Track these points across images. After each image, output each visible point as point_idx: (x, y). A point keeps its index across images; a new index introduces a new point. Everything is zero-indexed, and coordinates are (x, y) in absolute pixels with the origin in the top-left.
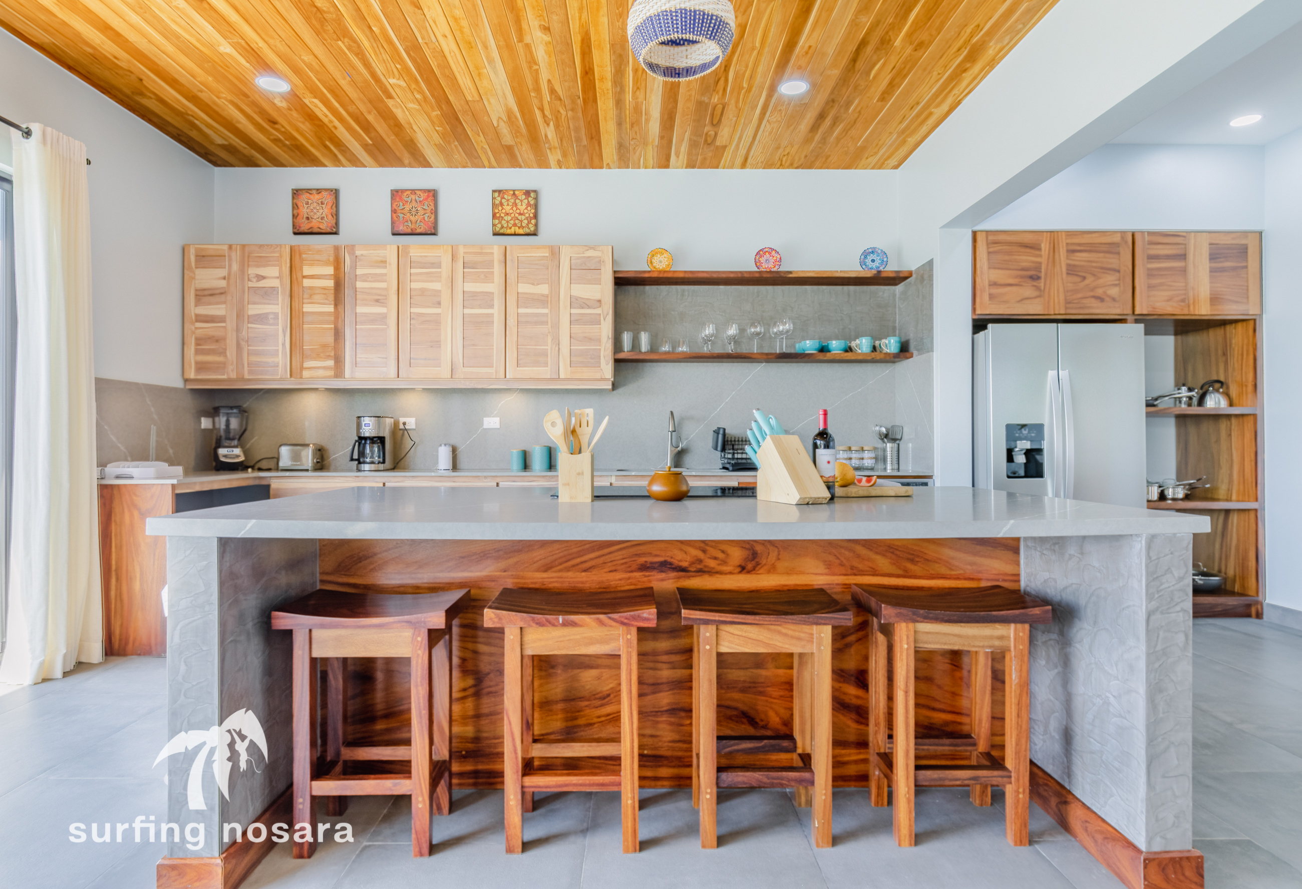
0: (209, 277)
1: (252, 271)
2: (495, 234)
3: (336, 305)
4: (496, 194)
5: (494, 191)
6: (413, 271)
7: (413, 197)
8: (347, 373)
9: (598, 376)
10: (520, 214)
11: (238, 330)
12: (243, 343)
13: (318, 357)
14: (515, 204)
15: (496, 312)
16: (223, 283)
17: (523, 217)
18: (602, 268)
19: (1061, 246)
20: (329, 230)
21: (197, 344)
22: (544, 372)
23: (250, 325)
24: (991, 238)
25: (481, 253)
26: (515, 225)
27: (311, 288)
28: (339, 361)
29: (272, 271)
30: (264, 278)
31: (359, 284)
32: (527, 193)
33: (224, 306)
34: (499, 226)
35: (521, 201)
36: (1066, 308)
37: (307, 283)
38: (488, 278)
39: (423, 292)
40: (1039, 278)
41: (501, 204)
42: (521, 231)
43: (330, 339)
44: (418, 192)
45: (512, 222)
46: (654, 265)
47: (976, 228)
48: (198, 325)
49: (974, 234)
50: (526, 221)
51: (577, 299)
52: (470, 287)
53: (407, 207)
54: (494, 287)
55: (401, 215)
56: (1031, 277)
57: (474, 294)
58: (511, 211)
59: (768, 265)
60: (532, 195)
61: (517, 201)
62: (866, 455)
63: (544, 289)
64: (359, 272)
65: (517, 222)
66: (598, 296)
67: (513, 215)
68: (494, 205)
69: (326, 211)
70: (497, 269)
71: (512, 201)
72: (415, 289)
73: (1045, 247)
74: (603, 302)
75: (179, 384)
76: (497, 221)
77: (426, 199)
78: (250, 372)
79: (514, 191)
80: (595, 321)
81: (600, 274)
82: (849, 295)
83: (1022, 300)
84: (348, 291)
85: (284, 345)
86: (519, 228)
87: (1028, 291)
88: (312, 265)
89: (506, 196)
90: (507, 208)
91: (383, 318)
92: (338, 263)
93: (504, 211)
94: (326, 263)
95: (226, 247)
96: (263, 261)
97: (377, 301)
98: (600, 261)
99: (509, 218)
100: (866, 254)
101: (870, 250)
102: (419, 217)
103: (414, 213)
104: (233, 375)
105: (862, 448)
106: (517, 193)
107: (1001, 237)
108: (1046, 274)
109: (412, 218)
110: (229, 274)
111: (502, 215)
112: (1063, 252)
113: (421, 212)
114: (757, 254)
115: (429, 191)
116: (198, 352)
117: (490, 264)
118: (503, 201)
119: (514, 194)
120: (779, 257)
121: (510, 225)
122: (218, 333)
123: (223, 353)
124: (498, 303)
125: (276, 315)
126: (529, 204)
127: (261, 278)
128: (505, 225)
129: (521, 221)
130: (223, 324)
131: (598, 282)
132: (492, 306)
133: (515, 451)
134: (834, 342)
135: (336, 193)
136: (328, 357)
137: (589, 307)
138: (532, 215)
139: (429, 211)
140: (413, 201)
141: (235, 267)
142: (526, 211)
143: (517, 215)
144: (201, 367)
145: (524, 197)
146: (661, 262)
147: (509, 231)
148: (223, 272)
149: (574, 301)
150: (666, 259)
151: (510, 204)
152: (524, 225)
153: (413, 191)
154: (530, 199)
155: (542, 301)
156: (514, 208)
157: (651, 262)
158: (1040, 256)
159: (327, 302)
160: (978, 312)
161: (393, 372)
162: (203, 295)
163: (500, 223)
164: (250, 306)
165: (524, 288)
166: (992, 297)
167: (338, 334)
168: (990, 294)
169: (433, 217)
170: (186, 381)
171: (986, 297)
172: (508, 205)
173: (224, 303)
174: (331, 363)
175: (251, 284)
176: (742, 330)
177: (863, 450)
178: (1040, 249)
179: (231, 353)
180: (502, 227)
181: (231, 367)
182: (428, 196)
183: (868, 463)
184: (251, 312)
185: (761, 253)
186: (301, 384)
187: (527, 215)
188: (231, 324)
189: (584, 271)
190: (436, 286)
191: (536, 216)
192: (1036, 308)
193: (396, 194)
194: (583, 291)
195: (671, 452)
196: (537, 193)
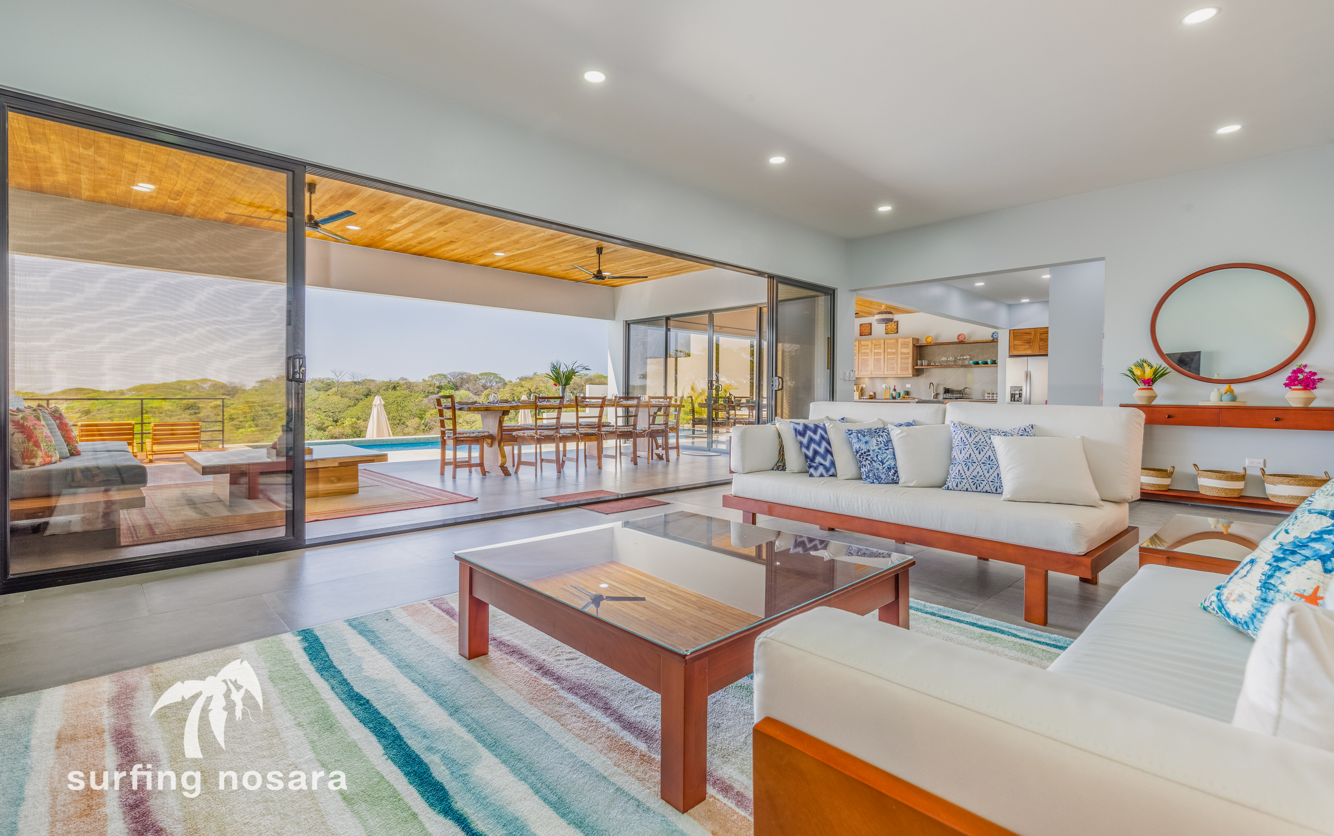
2: (886, 334)
6: (862, 347)
9: (907, 373)
15: (882, 357)
17: (893, 327)
19: (1038, 333)
22: (894, 373)
24: (1015, 332)
26: (891, 331)
35: (893, 324)
36: (1039, 351)
38: (880, 348)
39: (864, 352)
40: (1030, 342)
41: (888, 326)
44: (866, 324)
46: (927, 342)
47: (1010, 328)
50: (894, 330)
52: (876, 351)
53: (864, 328)
54: (881, 351)
55: (862, 331)
56: (1028, 342)
57: (877, 353)
59: (961, 339)
63: (894, 350)
66: (908, 351)
70: (882, 346)
71: (891, 324)
73: (1033, 333)
74: (909, 353)
77: (868, 326)
80: (907, 358)
81: (908, 345)
83: (1024, 350)
87: (1027, 346)
98: (909, 342)
100: (993, 333)
102: (867, 331)
103: (865, 330)
107: (1018, 331)
108: (1032, 341)
111: (888, 329)
113: (867, 329)
114: (958, 336)
115: (869, 324)
117: (880, 345)
120: (965, 336)
124: (882, 355)
126: (895, 324)
131: (908, 348)
137: (906, 355)
138: (895, 327)
139: (869, 329)
146: (930, 340)
149: (902, 353)
151: (890, 326)
155: (893, 353)
158: (1031, 336)
160: (1010, 353)
165: (889, 350)
168: (1014, 348)
169: (870, 331)
176: (956, 358)
178: (1031, 334)
180: (888, 332)
185: (960, 335)
189: (905, 345)
190: (868, 351)
191: (897, 328)
192: (1029, 352)
193: (861, 325)
194: (904, 350)
195: (933, 395)
196: (897, 322)
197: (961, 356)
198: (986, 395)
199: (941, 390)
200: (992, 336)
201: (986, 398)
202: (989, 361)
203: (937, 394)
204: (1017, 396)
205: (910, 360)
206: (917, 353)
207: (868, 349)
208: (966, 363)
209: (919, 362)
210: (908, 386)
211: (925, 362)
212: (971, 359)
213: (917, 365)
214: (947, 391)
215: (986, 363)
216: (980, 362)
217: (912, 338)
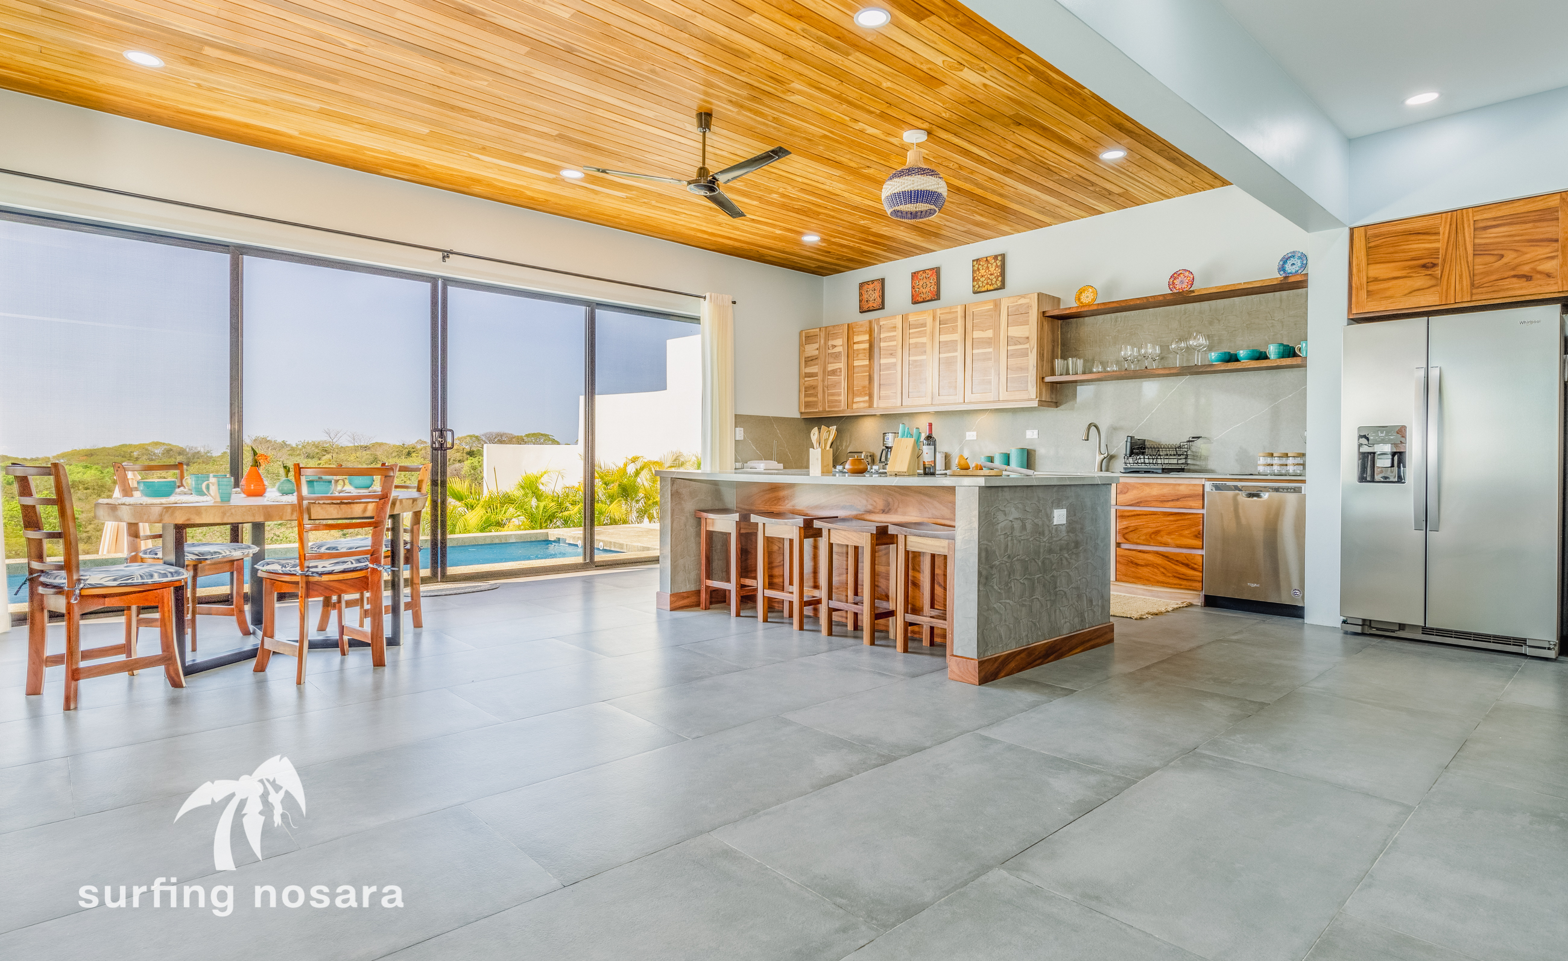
0: (811, 350)
1: (830, 343)
2: (975, 293)
3: (870, 360)
4: (975, 263)
5: (973, 261)
6: (911, 331)
7: (924, 275)
8: (875, 406)
9: (1026, 397)
10: (991, 274)
11: (823, 381)
12: (826, 389)
13: (859, 396)
14: (988, 268)
15: (959, 354)
16: (817, 352)
17: (993, 276)
18: (1030, 312)
19: (1466, 226)
20: (878, 307)
21: (805, 391)
22: (991, 397)
23: (829, 377)
24: (1370, 232)
25: (950, 313)
26: (987, 284)
27: (858, 350)
28: (871, 396)
29: (839, 342)
30: (835, 346)
31: (882, 344)
32: (996, 257)
33: (817, 366)
34: (977, 286)
35: (992, 264)
36: (1472, 294)
37: (856, 347)
38: (954, 330)
39: (916, 344)
40: (1434, 265)
41: (978, 269)
42: (992, 288)
43: (867, 383)
44: (927, 271)
45: (985, 282)
46: (1082, 300)
47: (1353, 226)
48: (806, 379)
49: (1352, 230)
50: (995, 280)
51: (1012, 338)
52: (944, 338)
53: (921, 283)
54: (958, 336)
55: (917, 290)
56: (1424, 266)
57: (946, 342)
58: (985, 274)
59: (1181, 285)
60: (999, 258)
61: (989, 265)
62: (1291, 461)
63: (989, 334)
64: (882, 336)
65: (989, 281)
66: (1027, 335)
67: (986, 276)
68: (974, 271)
69: (877, 295)
70: (960, 322)
71: (986, 265)
72: (912, 344)
73: (1444, 230)
74: (1030, 338)
75: (798, 416)
76: (976, 283)
77: (931, 275)
78: (829, 407)
79: (987, 258)
80: (1024, 354)
81: (1028, 316)
83: (1411, 293)
84: (876, 350)
85: (844, 388)
86: (990, 285)
87: (1420, 281)
88: (858, 335)
89: (981, 263)
90: (982, 272)
91: (895, 364)
92: (871, 332)
93: (980, 274)
94: (864, 333)
95: (818, 330)
96: (835, 336)
97: (891, 354)
98: (1029, 306)
99: (984, 279)
100: (1285, 260)
101: (1290, 255)
102: (928, 289)
103: (924, 287)
104: (821, 409)
105: (1287, 454)
106: (988, 259)
107: (1384, 229)
108: (1444, 260)
109: (924, 291)
110: (820, 346)
111: (979, 278)
112: (1468, 232)
113: (929, 285)
114: (1171, 277)
115: (933, 269)
116: (806, 396)
117: (955, 320)
118: (980, 266)
119: (987, 260)
120: (1192, 277)
121: (984, 284)
122: (814, 383)
123: (816, 396)
124: (960, 347)
125: (840, 369)
126: (997, 266)
127: (834, 346)
128: (981, 285)
129: (992, 280)
130: (817, 378)
131: (1026, 323)
132: (956, 351)
133: (983, 457)
135: (882, 281)
136: (865, 395)
137: (1021, 344)
138: (999, 274)
139: (933, 284)
140: (925, 278)
141: (822, 341)
142: (995, 272)
143: (989, 276)
144: (808, 405)
145: (993, 261)
146: (1087, 297)
147: (983, 289)
148: (816, 346)
149: (1011, 341)
150: (1092, 294)
151: (984, 268)
152: (993, 282)
153: (924, 271)
154: (998, 261)
155: (988, 342)
156: (987, 271)
157: (1079, 299)
158: (1438, 241)
159: (865, 358)
160: (1354, 311)
161: (899, 404)
162: (809, 360)
163: (978, 284)
164: (829, 365)
165: (977, 334)
166: (1369, 293)
167: (871, 379)
168: (1368, 291)
169: (936, 288)
170: (801, 413)
171: (1364, 294)
172: (983, 269)
173: (817, 364)
174: (867, 398)
175: (830, 351)
176: (1165, 348)
177: (1286, 456)
178: (1438, 234)
179: (820, 395)
180: (979, 287)
181: (820, 404)
182: (933, 273)
183: (1291, 469)
184: (829, 369)
185: (1175, 275)
186: (854, 413)
187: (996, 275)
188: (820, 377)
189: (1018, 315)
190: (923, 340)
191: (1003, 274)
192: (1429, 300)
193: (914, 275)
194: (1017, 331)
195: (1099, 458)
196: (1003, 256)
197: (1180, 340)
198: (1262, 461)
199: (1121, 447)
200: (1282, 269)
201: (1261, 469)
202: (1272, 350)
203: (1111, 458)
204: (1383, 462)
205: (1032, 358)
206: (1054, 341)
207: (922, 334)
208: (1197, 360)
209: (1058, 363)
210: (1031, 434)
211: (1075, 364)
212: (1210, 348)
213: (1053, 374)
214: (1138, 448)
215: (1262, 356)
216: (1242, 353)
217: (1040, 296)
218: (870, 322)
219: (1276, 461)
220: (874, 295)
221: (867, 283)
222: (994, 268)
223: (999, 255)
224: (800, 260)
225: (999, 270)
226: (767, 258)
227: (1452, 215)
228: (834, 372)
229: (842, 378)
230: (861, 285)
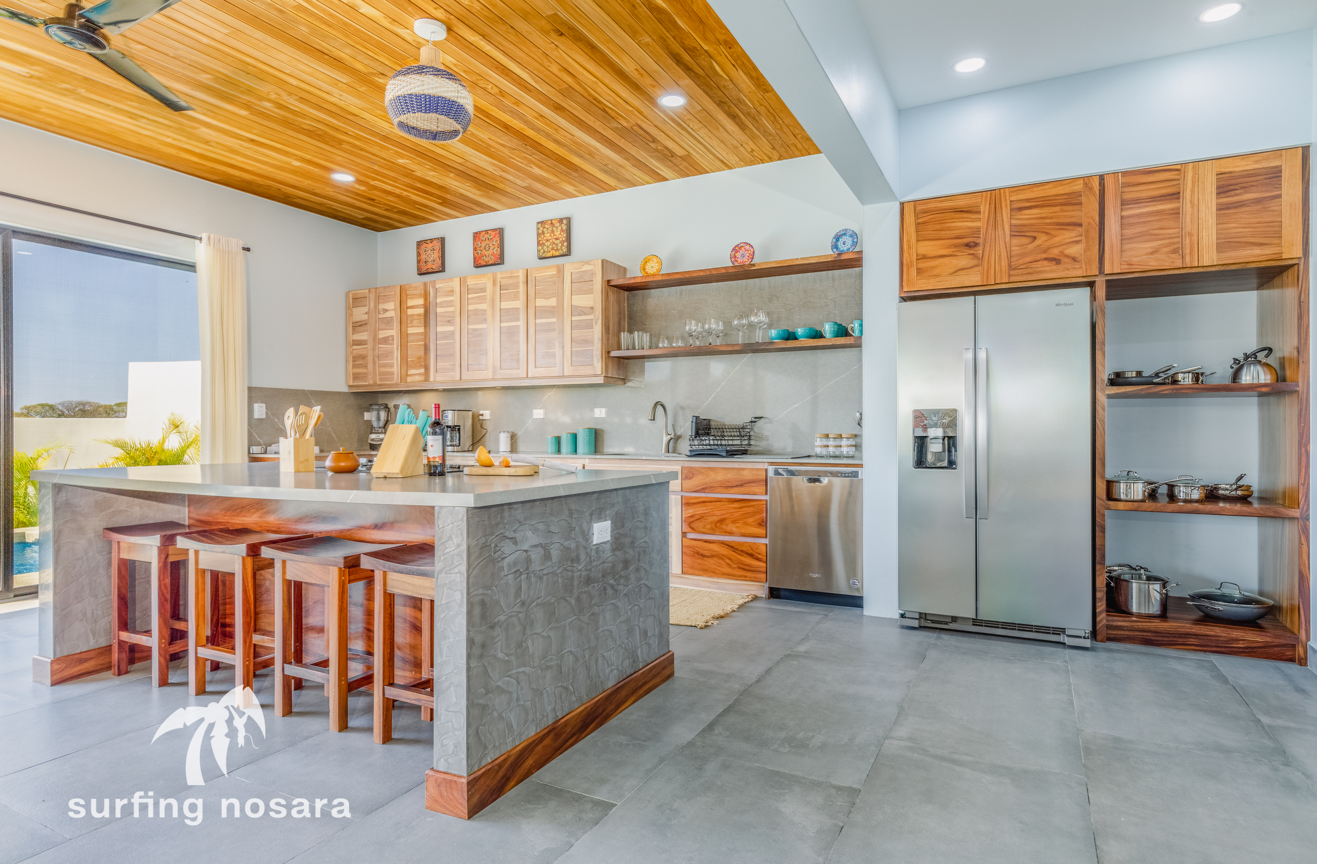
0: (360, 314)
1: (382, 306)
2: (541, 258)
3: (425, 327)
4: (540, 225)
5: (538, 223)
6: (470, 296)
7: (486, 236)
8: (432, 379)
9: (591, 372)
10: (557, 239)
11: (374, 350)
12: (376, 359)
13: (414, 367)
14: (553, 231)
15: (521, 323)
16: (365, 317)
17: (558, 241)
18: (594, 279)
19: (1003, 205)
20: (437, 270)
21: (354, 361)
22: (556, 371)
23: (380, 346)
24: (919, 208)
25: (511, 277)
26: (553, 249)
27: (412, 315)
28: (427, 368)
29: (390, 306)
30: (387, 310)
31: (439, 310)
32: (561, 221)
33: (366, 333)
34: (542, 251)
35: (557, 228)
36: (1010, 276)
37: (410, 312)
38: (516, 297)
39: (476, 310)
40: (976, 245)
41: (543, 233)
42: (557, 253)
43: (422, 353)
44: (489, 232)
45: (551, 247)
46: (647, 270)
47: (903, 200)
48: (355, 347)
49: (902, 204)
50: (560, 245)
51: (577, 307)
52: (505, 305)
53: (483, 245)
54: (519, 304)
55: (479, 252)
56: (967, 245)
57: (508, 310)
58: (550, 238)
59: (742, 258)
60: (565, 222)
61: (554, 228)
62: (844, 442)
63: (552, 302)
64: (439, 300)
65: (554, 246)
66: (591, 304)
67: (551, 241)
68: (539, 235)
69: (436, 255)
70: (522, 288)
71: (551, 229)
72: (471, 310)
73: (984, 208)
74: (595, 309)
75: (346, 390)
76: (540, 247)
77: (494, 237)
78: (381, 380)
79: (551, 220)
80: (589, 326)
81: (593, 285)
82: (833, 279)
83: (955, 272)
84: (432, 316)
85: (397, 358)
86: (556, 250)
87: (964, 261)
88: (412, 298)
89: (546, 226)
90: (547, 235)
91: (452, 333)
92: (426, 295)
93: (545, 238)
94: (419, 296)
95: (367, 291)
96: (387, 299)
97: (449, 321)
98: (593, 274)
99: (549, 243)
100: (837, 238)
101: (842, 233)
102: (490, 252)
103: (487, 249)
104: (371, 382)
105: (841, 435)
106: (553, 222)
107: (931, 206)
108: (985, 240)
109: (487, 253)
110: (369, 310)
111: (544, 242)
112: (1006, 213)
113: (492, 247)
114: (733, 250)
115: (496, 230)
116: (354, 366)
117: (517, 286)
118: (545, 230)
119: (552, 223)
120: (752, 250)
121: (549, 250)
122: (363, 353)
123: (366, 367)
124: (522, 316)
125: (392, 336)
126: (562, 230)
127: (386, 311)
128: (546, 250)
129: (557, 245)
130: (366, 346)
131: (590, 292)
132: (518, 320)
133: (549, 437)
134: (799, 330)
135: (442, 240)
136: (421, 366)
137: (585, 314)
138: (564, 239)
139: (496, 246)
140: (487, 240)
141: (372, 304)
142: (560, 236)
143: (554, 240)
144: (356, 377)
145: (558, 224)
146: (652, 267)
147: (549, 255)
148: (365, 309)
149: (575, 311)
150: (657, 264)
151: (550, 232)
152: (559, 248)
153: (486, 232)
154: (563, 225)
155: (551, 311)
156: (552, 235)
157: (644, 269)
158: (979, 220)
159: (420, 325)
160: (905, 289)
161: (458, 378)
162: (358, 326)
163: (543, 248)
164: (380, 332)
165: (540, 302)
166: (919, 271)
167: (426, 349)
168: (918, 269)
169: (499, 250)
170: (350, 386)
171: (914, 272)
172: (548, 233)
173: (366, 331)
174: (422, 370)
175: (381, 316)
176: (728, 324)
177: (840, 437)
178: (979, 212)
179: (370, 366)
180: (544, 252)
181: (370, 376)
182: (496, 234)
183: (845, 450)
184: (381, 336)
185: (737, 248)
186: (408, 387)
187: (561, 239)
188: (370, 346)
189: (581, 283)
190: (483, 306)
191: (569, 239)
192: (973, 279)
193: (476, 236)
194: (581, 301)
195: (665, 439)
196: (569, 220)
197: (741, 317)
198: (818, 442)
199: (686, 428)
200: (835, 246)
201: (818, 450)
202: (828, 329)
203: (677, 438)
204: (935, 447)
205: (597, 331)
206: (620, 313)
207: (482, 300)
208: (759, 337)
209: (624, 336)
210: (600, 413)
211: (641, 339)
212: (770, 326)
213: (619, 348)
214: (703, 428)
215: (818, 335)
216: (800, 331)
217: (604, 262)
218: (425, 284)
219: (831, 442)
220: (433, 256)
221: (425, 241)
222: (559, 233)
223: (564, 218)
224: (339, 207)
225: (565, 235)
226: (294, 200)
227: (991, 194)
228: (385, 340)
229: (395, 346)
230: (419, 244)
